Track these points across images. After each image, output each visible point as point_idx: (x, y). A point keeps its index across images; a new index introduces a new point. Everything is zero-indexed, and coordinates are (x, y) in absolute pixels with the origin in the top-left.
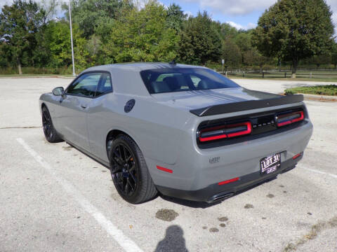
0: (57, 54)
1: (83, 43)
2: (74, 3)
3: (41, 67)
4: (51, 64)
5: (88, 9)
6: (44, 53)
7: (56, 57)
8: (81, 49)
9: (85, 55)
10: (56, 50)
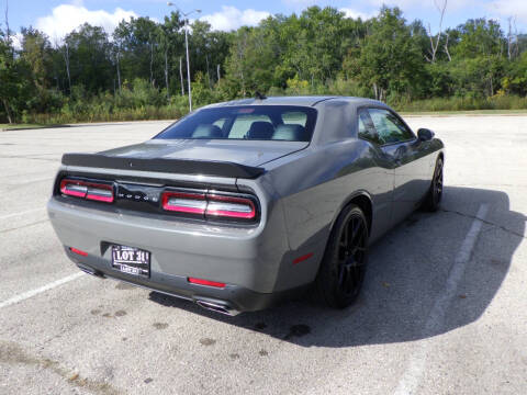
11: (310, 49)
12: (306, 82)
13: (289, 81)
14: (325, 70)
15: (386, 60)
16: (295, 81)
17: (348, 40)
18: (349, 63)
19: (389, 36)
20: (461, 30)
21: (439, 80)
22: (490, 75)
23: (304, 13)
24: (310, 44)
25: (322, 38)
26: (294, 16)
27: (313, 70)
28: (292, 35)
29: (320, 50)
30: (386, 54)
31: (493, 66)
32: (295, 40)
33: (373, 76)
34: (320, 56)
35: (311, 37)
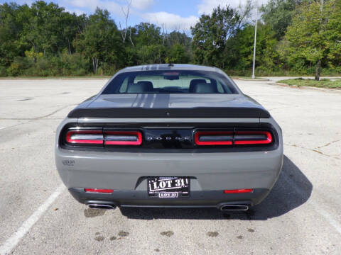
0: (246, 56)
1: (273, 44)
2: (272, 4)
3: (229, 69)
4: (239, 66)
5: (285, 8)
6: (234, 56)
7: (244, 59)
8: (270, 51)
9: (273, 57)
10: (246, 53)
11: (40, 30)
12: (41, 54)
13: (26, 52)
14: (54, 46)
15: (102, 42)
16: (32, 53)
17: (68, 27)
18: (77, 43)
19: (102, 27)
20: (137, 28)
21: (131, 57)
22: (159, 56)
23: (34, 5)
24: (41, 28)
25: (50, 24)
26: (26, 6)
27: (44, 46)
28: (26, 19)
29: (49, 32)
30: (102, 39)
31: (160, 50)
32: (29, 23)
33: (94, 52)
34: (49, 36)
35: (41, 22)
